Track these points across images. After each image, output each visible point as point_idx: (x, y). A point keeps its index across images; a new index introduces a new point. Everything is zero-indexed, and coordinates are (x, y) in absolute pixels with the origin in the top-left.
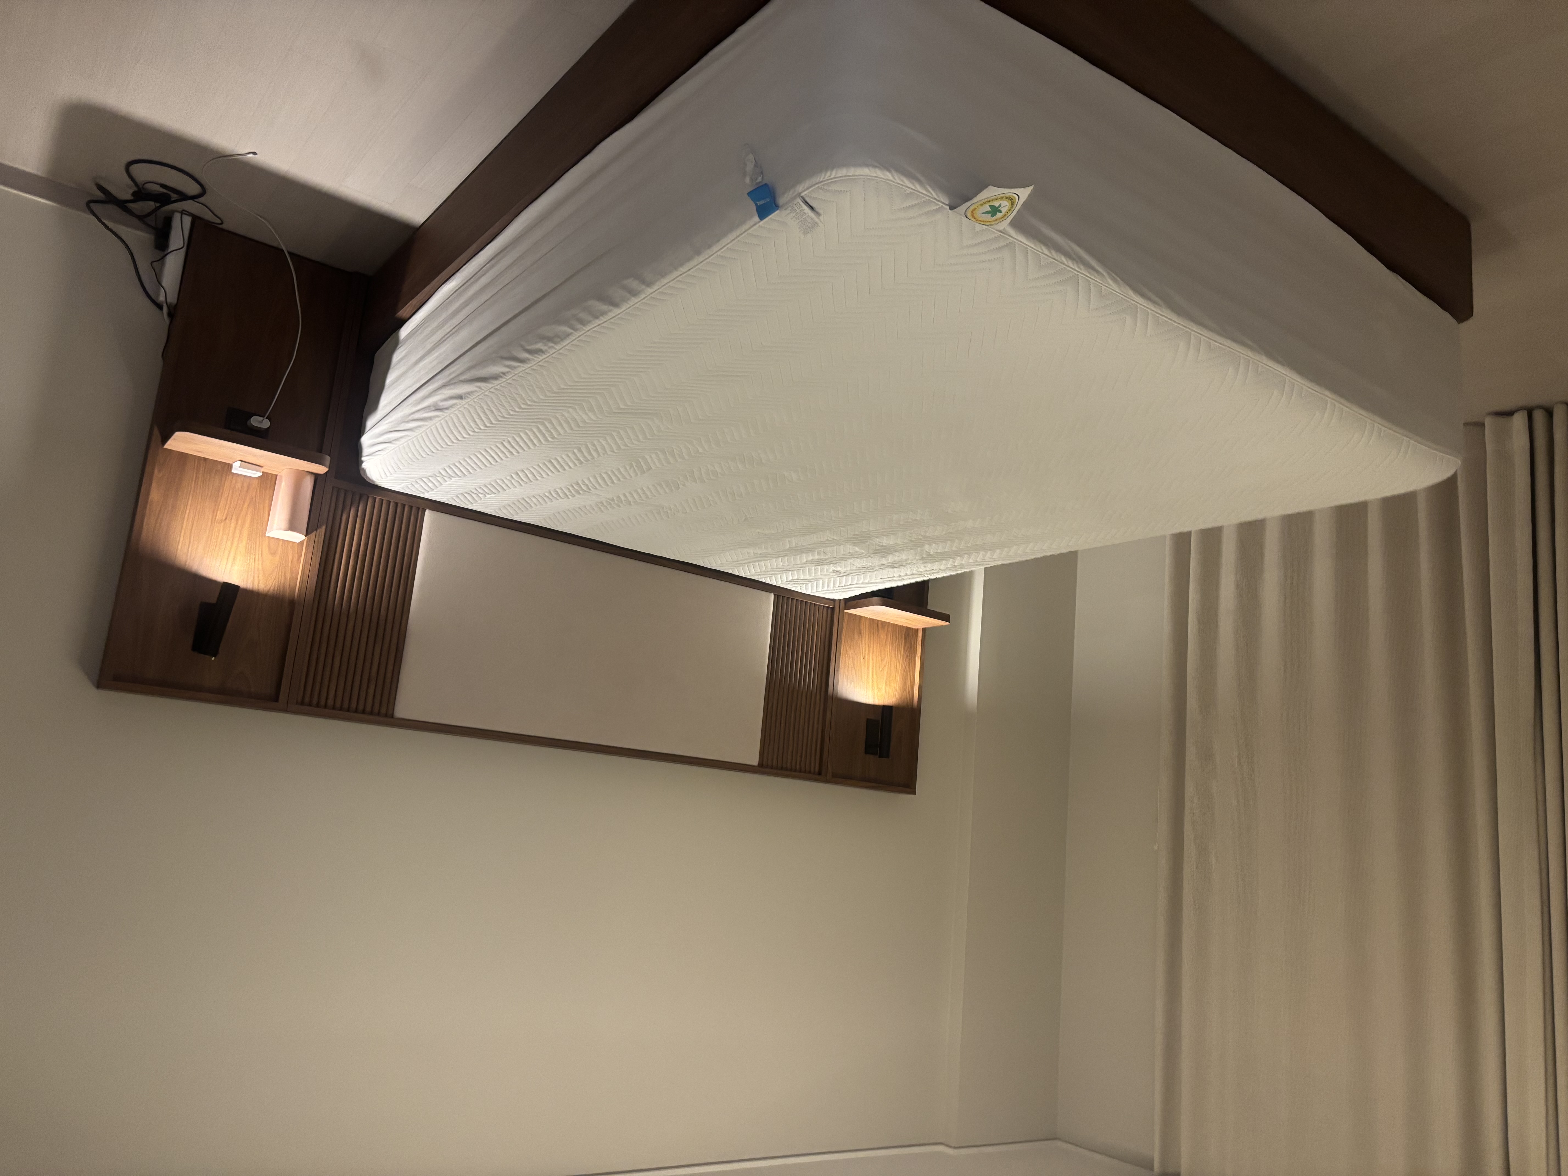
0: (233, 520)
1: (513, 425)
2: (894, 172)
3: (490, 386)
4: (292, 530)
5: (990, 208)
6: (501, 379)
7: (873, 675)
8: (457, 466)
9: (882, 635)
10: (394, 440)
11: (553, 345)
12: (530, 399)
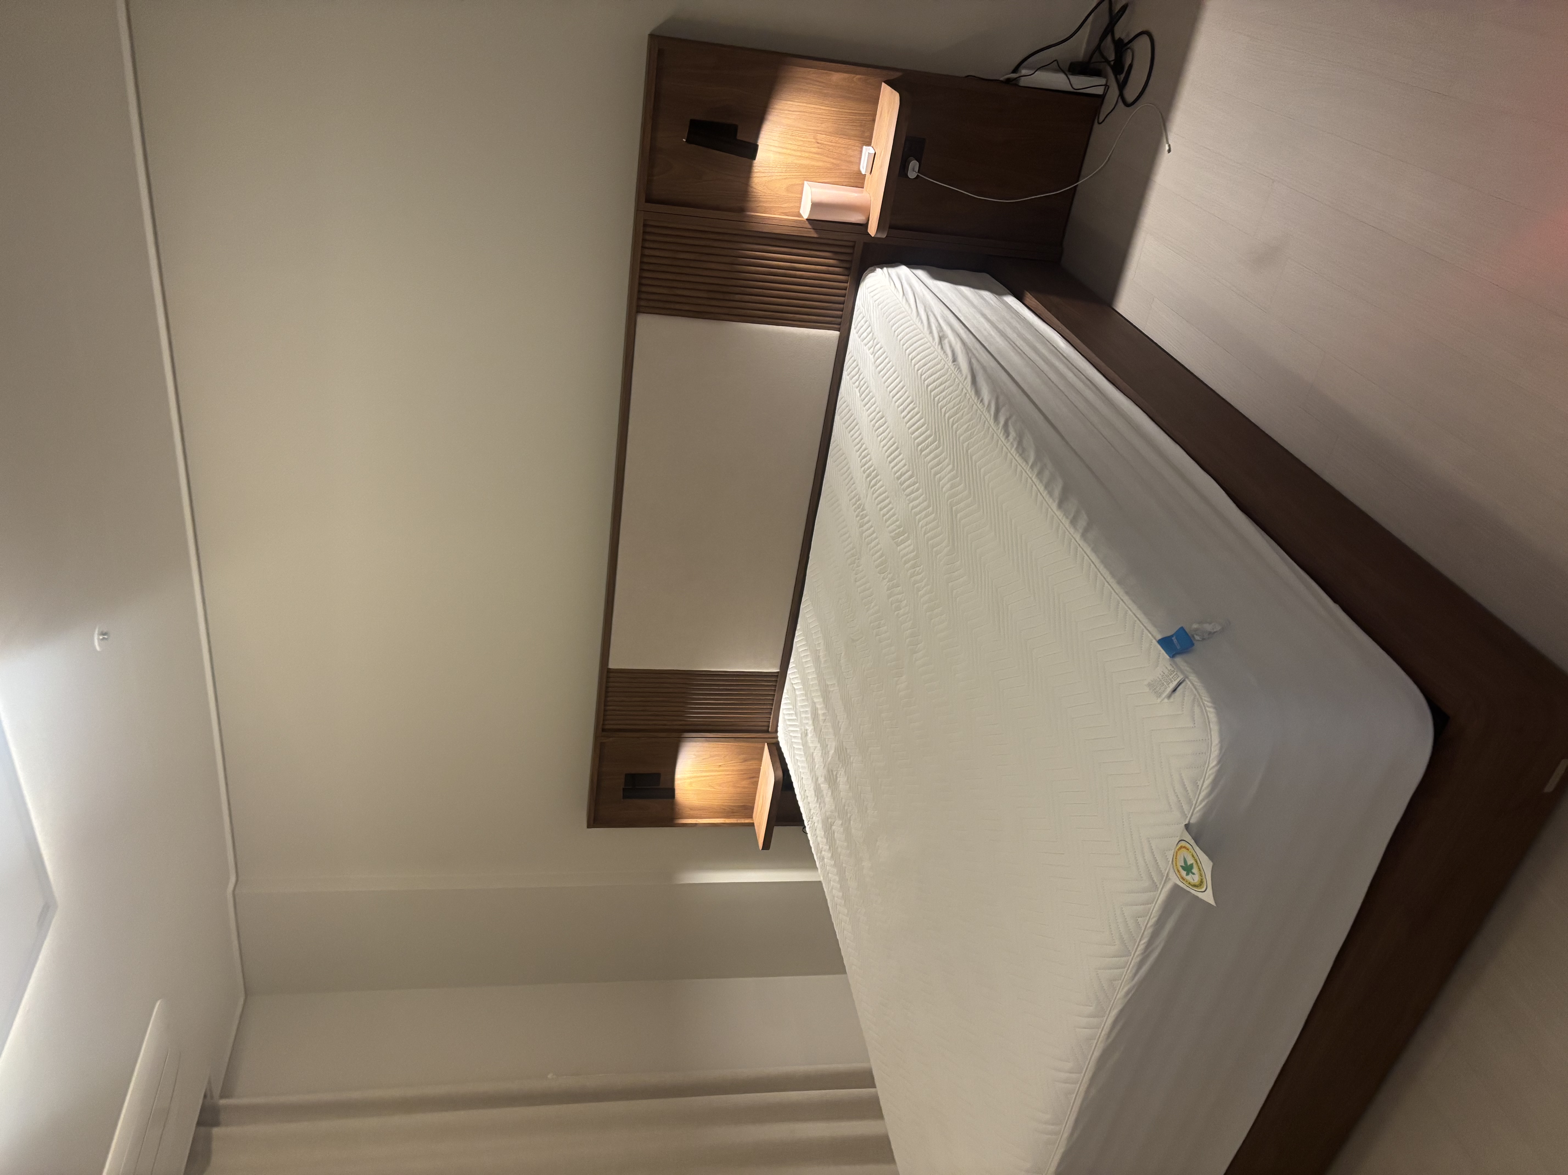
0: (817, 149)
1: (931, 411)
2: (1217, 768)
3: (969, 388)
4: (812, 205)
5: (1190, 865)
6: (976, 399)
7: (705, 776)
8: (885, 359)
9: (745, 783)
10: (906, 299)
11: (1015, 446)
12: (959, 427)
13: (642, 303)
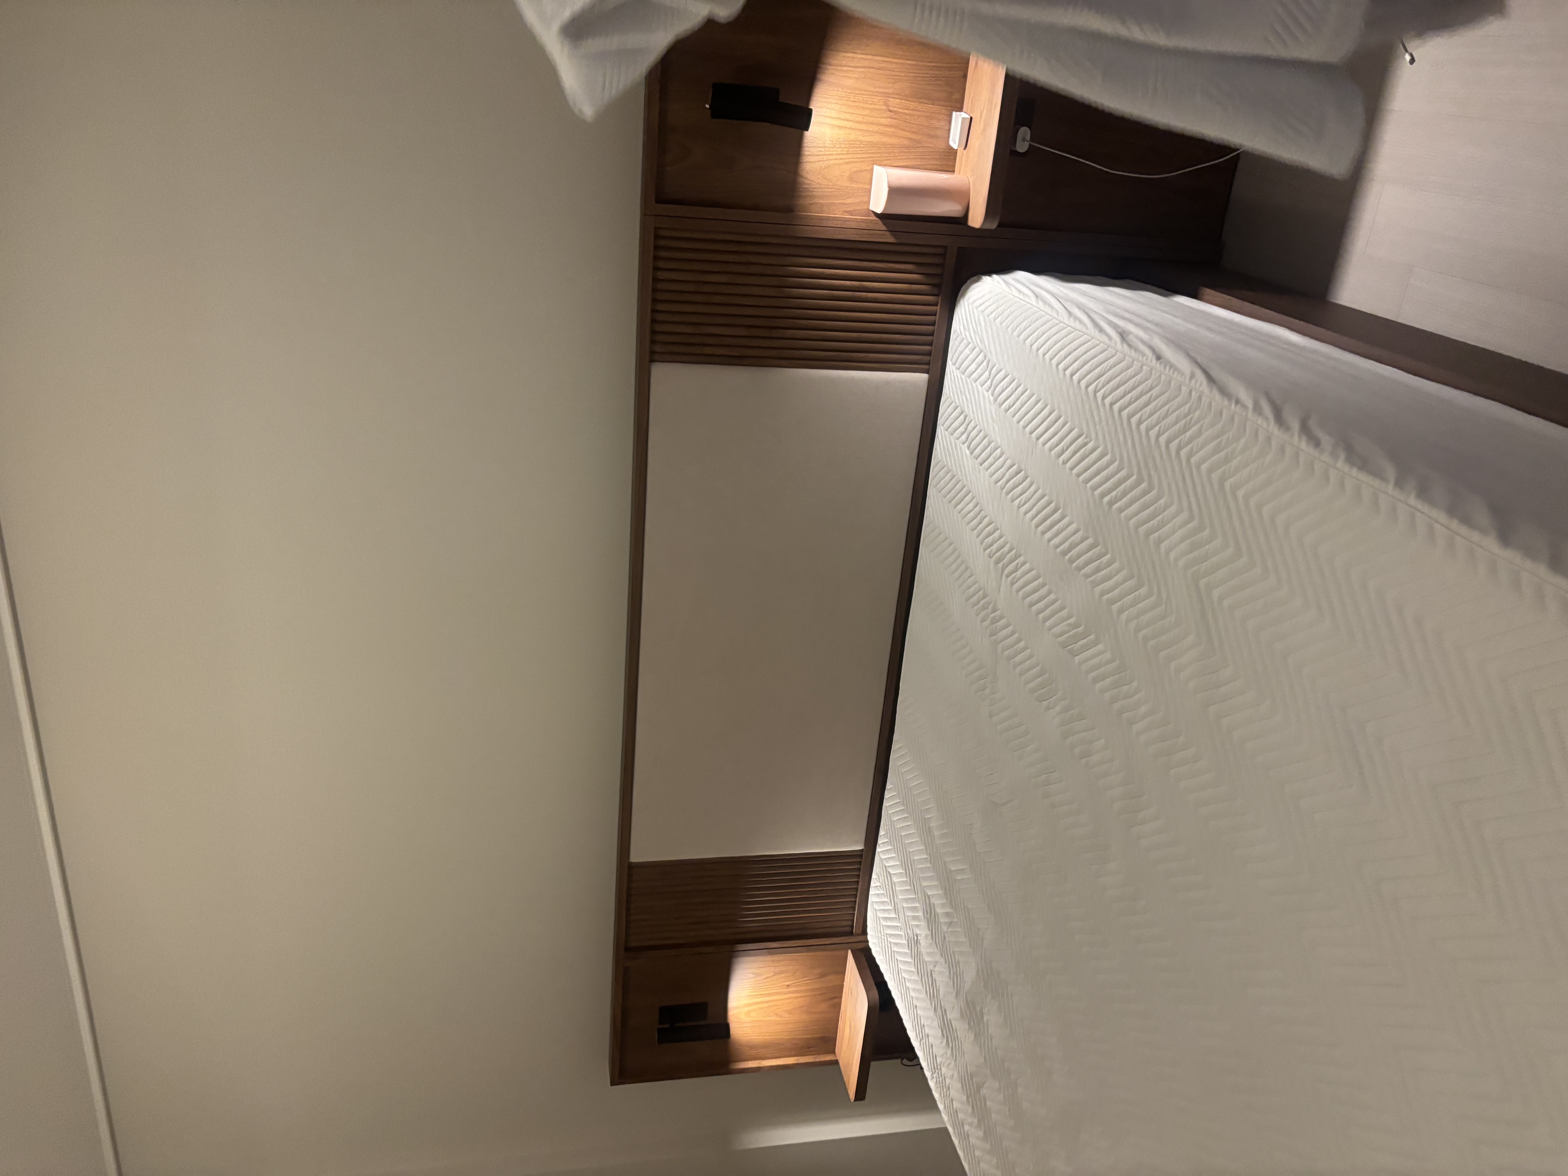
1: (1125, 440)
4: (887, 195)
6: (1224, 401)
12: (1194, 451)
13: (658, 348)
